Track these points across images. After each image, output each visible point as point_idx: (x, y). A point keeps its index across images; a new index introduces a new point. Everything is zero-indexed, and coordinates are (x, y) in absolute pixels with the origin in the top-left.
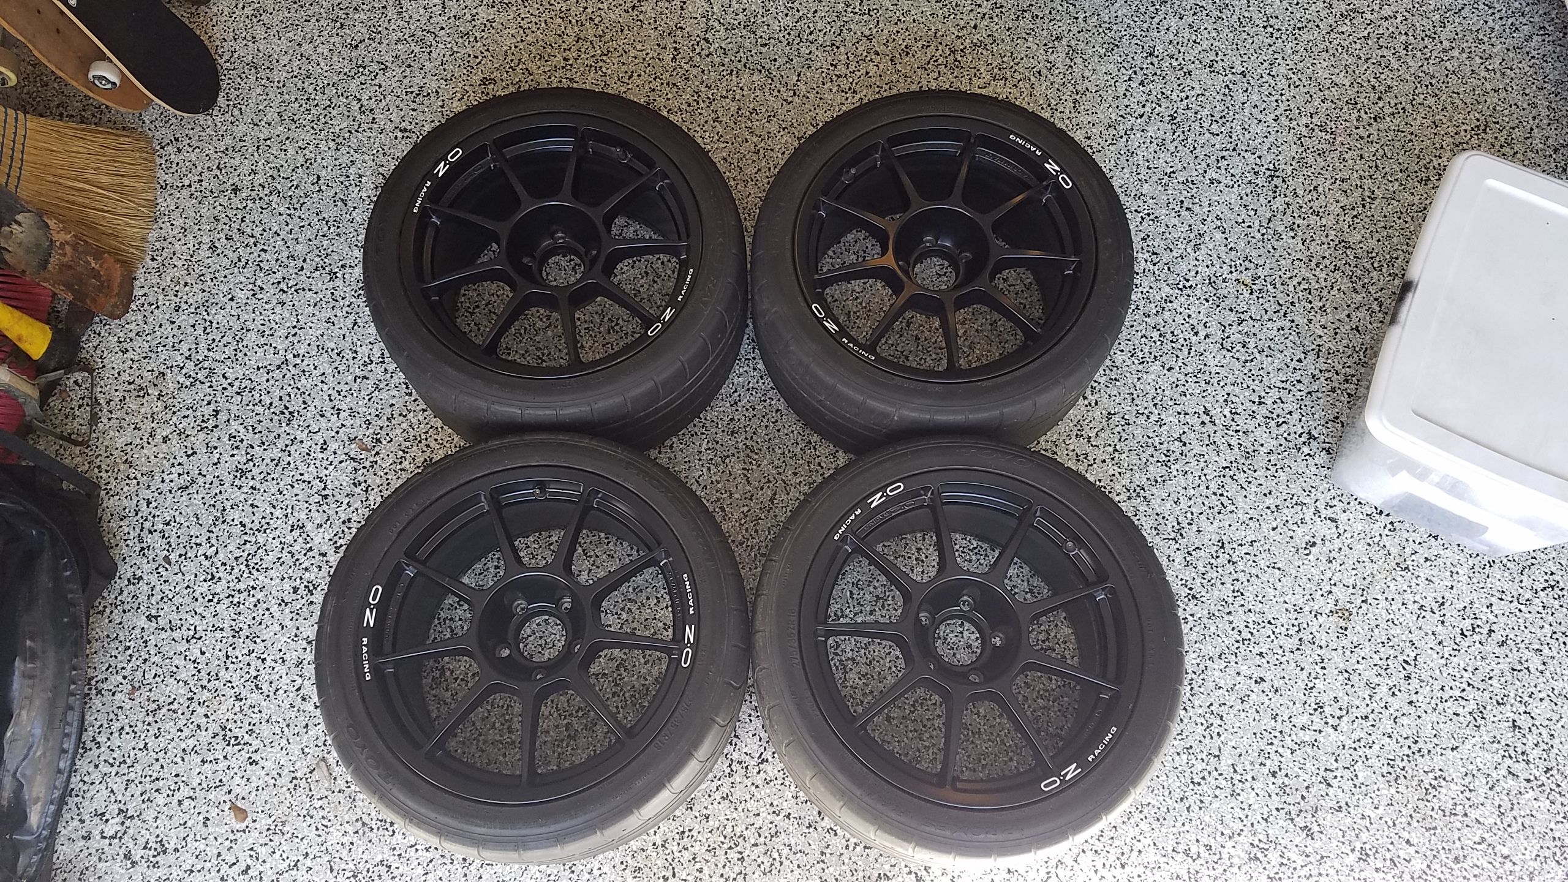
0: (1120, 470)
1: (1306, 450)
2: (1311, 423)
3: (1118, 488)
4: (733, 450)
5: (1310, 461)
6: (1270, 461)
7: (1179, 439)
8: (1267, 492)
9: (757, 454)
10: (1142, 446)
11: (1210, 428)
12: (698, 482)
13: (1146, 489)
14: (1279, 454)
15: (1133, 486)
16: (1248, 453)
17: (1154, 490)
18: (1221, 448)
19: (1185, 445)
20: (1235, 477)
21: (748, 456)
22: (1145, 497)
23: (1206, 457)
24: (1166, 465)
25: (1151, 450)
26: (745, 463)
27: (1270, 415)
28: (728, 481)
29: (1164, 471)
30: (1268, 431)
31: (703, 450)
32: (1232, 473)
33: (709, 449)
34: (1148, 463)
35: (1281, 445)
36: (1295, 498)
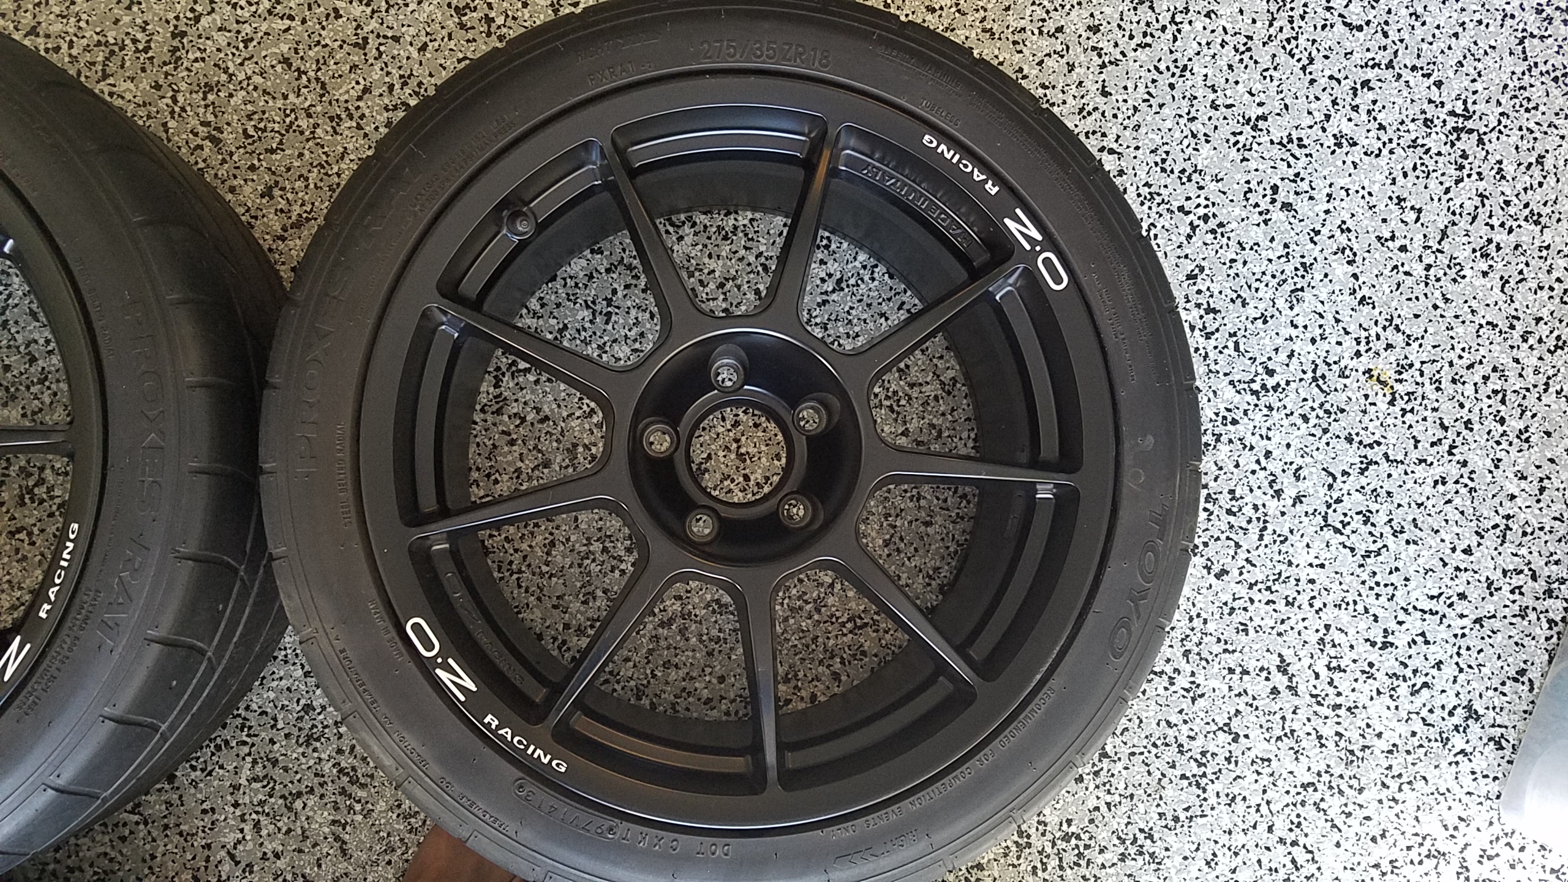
0: (1109, 798)
1: (1458, 742)
2: (1474, 684)
3: (1103, 835)
4: (310, 780)
5: (1465, 766)
6: (1390, 768)
7: (1226, 728)
8: (1377, 832)
9: (363, 786)
10: (1155, 745)
11: (1286, 700)
12: (232, 857)
13: (1156, 837)
14: (1408, 752)
15: (1133, 830)
16: (1352, 752)
17: (1171, 838)
18: (1304, 744)
19: (1235, 740)
20: (1323, 805)
21: (343, 792)
22: (1152, 855)
23: (1274, 763)
24: (1198, 785)
25: (1171, 754)
26: (336, 809)
27: (1400, 670)
28: (300, 851)
29: (1193, 798)
30: (1393, 705)
31: (243, 781)
32: (1317, 796)
33: (256, 779)
34: (1165, 782)
35: (1414, 734)
36: (1428, 843)
